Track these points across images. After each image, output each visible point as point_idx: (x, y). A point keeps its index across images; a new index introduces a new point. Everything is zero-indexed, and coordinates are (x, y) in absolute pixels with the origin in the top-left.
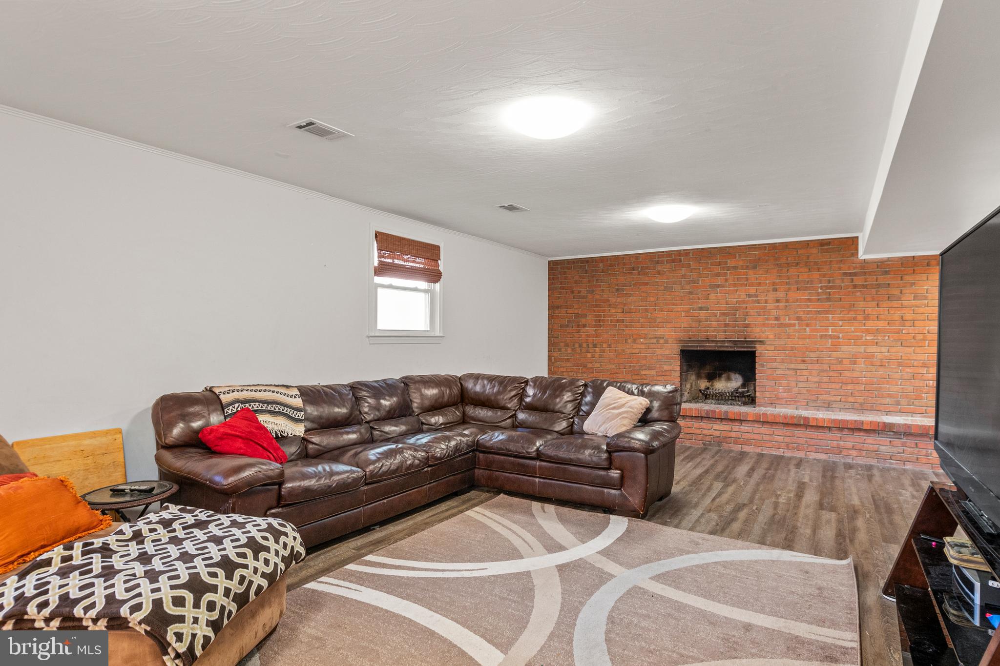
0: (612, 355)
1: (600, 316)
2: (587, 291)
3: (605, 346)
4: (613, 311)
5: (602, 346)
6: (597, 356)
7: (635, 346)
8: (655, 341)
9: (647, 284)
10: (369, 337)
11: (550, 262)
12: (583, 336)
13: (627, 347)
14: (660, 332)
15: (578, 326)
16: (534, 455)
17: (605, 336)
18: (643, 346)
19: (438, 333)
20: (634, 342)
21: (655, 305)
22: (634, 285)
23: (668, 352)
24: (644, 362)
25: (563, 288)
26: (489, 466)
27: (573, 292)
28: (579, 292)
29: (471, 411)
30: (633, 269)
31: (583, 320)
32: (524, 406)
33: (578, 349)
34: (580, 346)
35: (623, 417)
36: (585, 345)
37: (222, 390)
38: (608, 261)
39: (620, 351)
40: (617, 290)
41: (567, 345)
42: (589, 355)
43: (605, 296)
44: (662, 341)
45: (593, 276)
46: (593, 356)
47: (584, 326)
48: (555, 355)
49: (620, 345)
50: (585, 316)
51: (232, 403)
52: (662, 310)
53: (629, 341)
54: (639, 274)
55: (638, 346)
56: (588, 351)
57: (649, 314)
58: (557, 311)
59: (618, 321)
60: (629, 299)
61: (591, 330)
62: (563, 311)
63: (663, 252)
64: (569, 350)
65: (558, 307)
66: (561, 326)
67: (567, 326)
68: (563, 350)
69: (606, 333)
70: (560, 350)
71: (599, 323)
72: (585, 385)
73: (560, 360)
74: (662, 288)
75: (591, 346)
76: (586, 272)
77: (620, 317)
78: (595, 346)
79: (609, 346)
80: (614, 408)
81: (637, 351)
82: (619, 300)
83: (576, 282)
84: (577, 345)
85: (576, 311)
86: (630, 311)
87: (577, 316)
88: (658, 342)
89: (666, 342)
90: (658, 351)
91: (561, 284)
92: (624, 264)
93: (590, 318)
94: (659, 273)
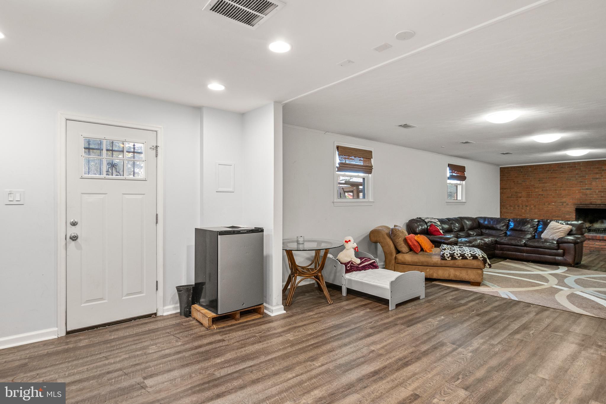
0: (536, 211)
1: (529, 192)
2: (522, 181)
3: (532, 206)
4: (537, 190)
5: (530, 206)
6: (528, 211)
7: (549, 206)
8: (561, 204)
9: (556, 178)
10: (446, 202)
11: (501, 168)
12: (520, 202)
13: (545, 207)
14: (564, 200)
15: (517, 197)
16: (523, 245)
17: (532, 202)
18: (554, 207)
19: (464, 201)
20: (549, 204)
21: (561, 187)
22: (549, 178)
23: (568, 209)
24: (554, 214)
25: (509, 180)
26: (502, 249)
27: (514, 182)
28: (518, 182)
29: (484, 231)
30: (548, 171)
31: (520, 195)
32: (509, 229)
33: (517, 208)
34: (518, 206)
35: (561, 232)
36: (521, 206)
37: (425, 218)
38: (534, 167)
39: (541, 209)
40: (539, 181)
41: (511, 206)
42: (523, 211)
43: (532, 183)
44: (565, 204)
45: (525, 174)
46: (525, 211)
47: (521, 197)
48: (504, 210)
49: (540, 206)
50: (521, 193)
51: (429, 222)
52: (565, 190)
53: (546, 204)
54: (552, 173)
55: (551, 206)
56: (522, 209)
57: (557, 192)
58: (505, 191)
59: (540, 195)
60: (546, 185)
61: (525, 199)
62: (509, 190)
63: (565, 163)
64: (512, 208)
65: (505, 189)
66: (507, 197)
67: (511, 197)
68: (509, 208)
69: (533, 200)
70: (507, 208)
71: (528, 196)
72: (538, 222)
73: (507, 213)
74: (565, 179)
75: (524, 206)
76: (522, 172)
77: (541, 193)
78: (527, 206)
79: (535, 206)
80: (556, 229)
81: (551, 208)
82: (540, 185)
83: (516, 177)
84: (516, 206)
85: (516, 190)
86: (546, 190)
87: (516, 193)
88: (562, 205)
89: (567, 204)
90: (563, 209)
91: (507, 178)
92: (543, 169)
93: (524, 194)
94: (563, 172)
